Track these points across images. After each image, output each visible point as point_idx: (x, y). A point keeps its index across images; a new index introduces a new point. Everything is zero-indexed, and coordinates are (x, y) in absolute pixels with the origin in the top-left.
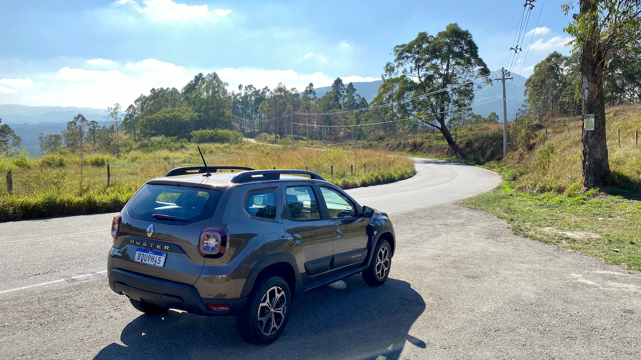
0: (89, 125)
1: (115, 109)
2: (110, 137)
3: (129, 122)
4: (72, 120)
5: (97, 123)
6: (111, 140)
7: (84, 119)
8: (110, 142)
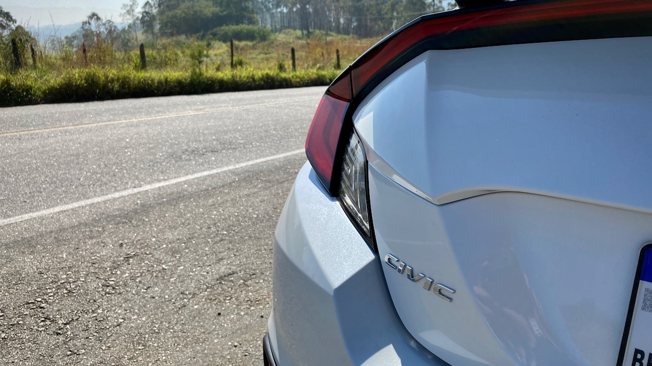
0: (104, 24)
1: (131, 6)
2: (127, 37)
3: (147, 21)
4: (86, 19)
5: (113, 22)
6: (129, 41)
7: (98, 19)
8: (127, 43)
